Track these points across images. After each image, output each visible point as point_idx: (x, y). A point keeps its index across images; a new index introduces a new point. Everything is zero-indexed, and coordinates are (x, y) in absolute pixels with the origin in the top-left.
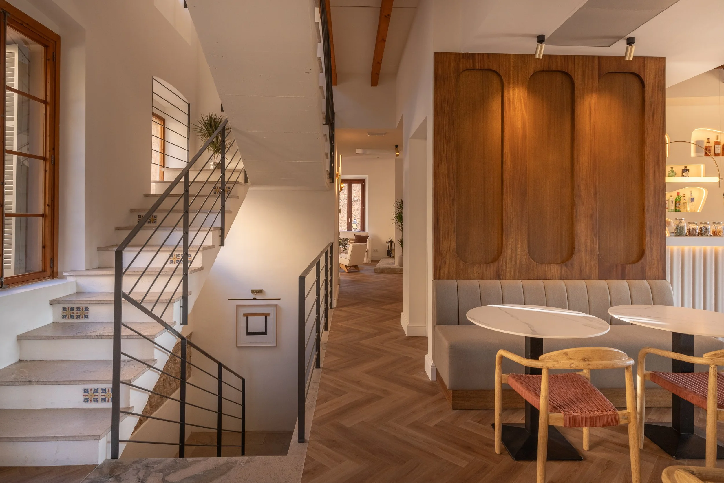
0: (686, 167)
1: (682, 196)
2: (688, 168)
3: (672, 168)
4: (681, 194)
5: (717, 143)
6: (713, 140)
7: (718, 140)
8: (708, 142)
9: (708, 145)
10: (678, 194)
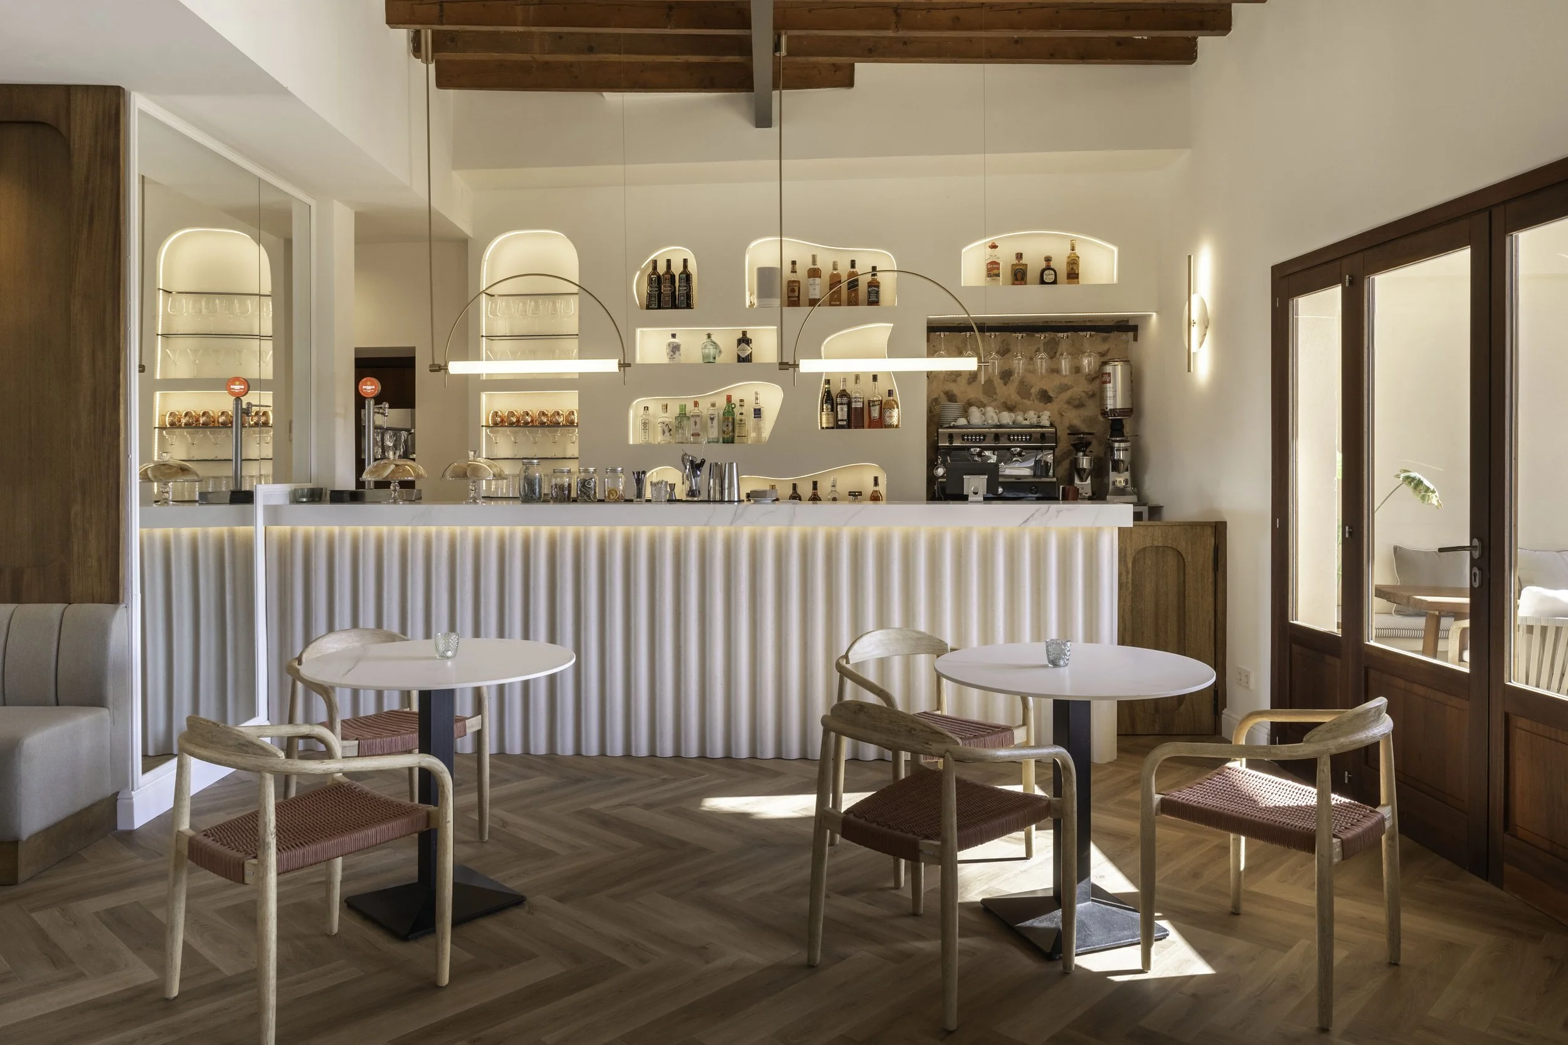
0: (744, 333)
1: (738, 404)
2: (749, 336)
3: (709, 336)
4: (735, 400)
5: (814, 273)
6: (804, 264)
7: (816, 267)
8: (794, 271)
9: (793, 277)
10: (729, 398)
